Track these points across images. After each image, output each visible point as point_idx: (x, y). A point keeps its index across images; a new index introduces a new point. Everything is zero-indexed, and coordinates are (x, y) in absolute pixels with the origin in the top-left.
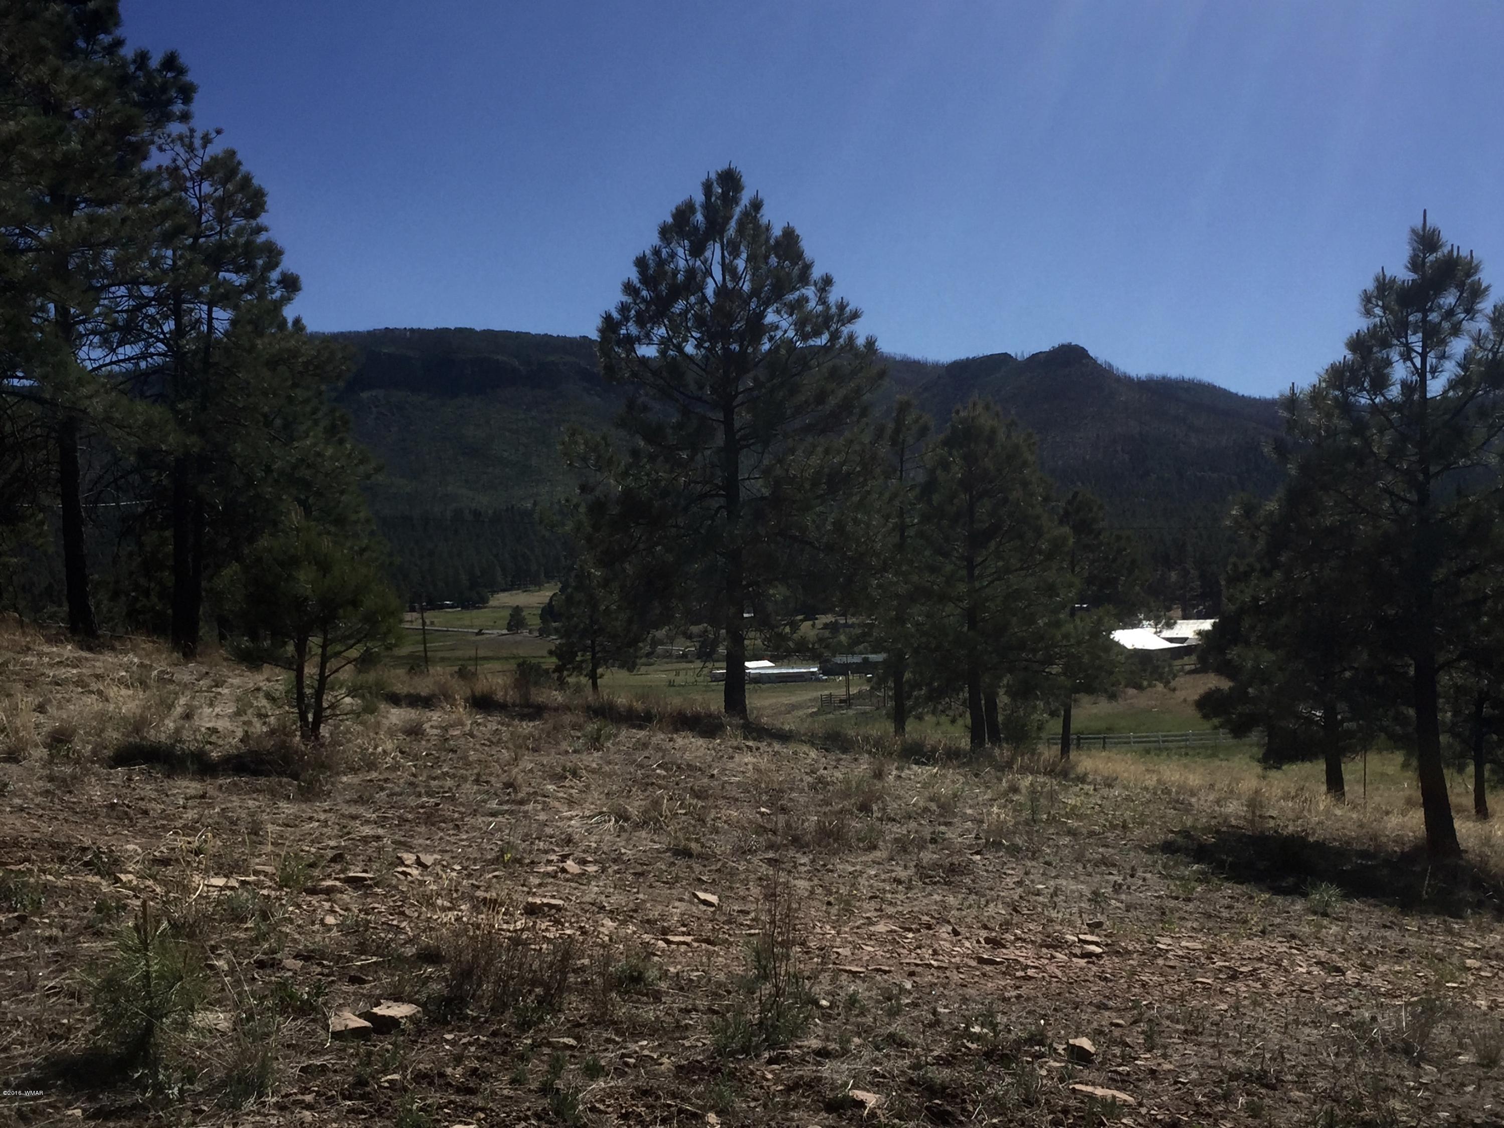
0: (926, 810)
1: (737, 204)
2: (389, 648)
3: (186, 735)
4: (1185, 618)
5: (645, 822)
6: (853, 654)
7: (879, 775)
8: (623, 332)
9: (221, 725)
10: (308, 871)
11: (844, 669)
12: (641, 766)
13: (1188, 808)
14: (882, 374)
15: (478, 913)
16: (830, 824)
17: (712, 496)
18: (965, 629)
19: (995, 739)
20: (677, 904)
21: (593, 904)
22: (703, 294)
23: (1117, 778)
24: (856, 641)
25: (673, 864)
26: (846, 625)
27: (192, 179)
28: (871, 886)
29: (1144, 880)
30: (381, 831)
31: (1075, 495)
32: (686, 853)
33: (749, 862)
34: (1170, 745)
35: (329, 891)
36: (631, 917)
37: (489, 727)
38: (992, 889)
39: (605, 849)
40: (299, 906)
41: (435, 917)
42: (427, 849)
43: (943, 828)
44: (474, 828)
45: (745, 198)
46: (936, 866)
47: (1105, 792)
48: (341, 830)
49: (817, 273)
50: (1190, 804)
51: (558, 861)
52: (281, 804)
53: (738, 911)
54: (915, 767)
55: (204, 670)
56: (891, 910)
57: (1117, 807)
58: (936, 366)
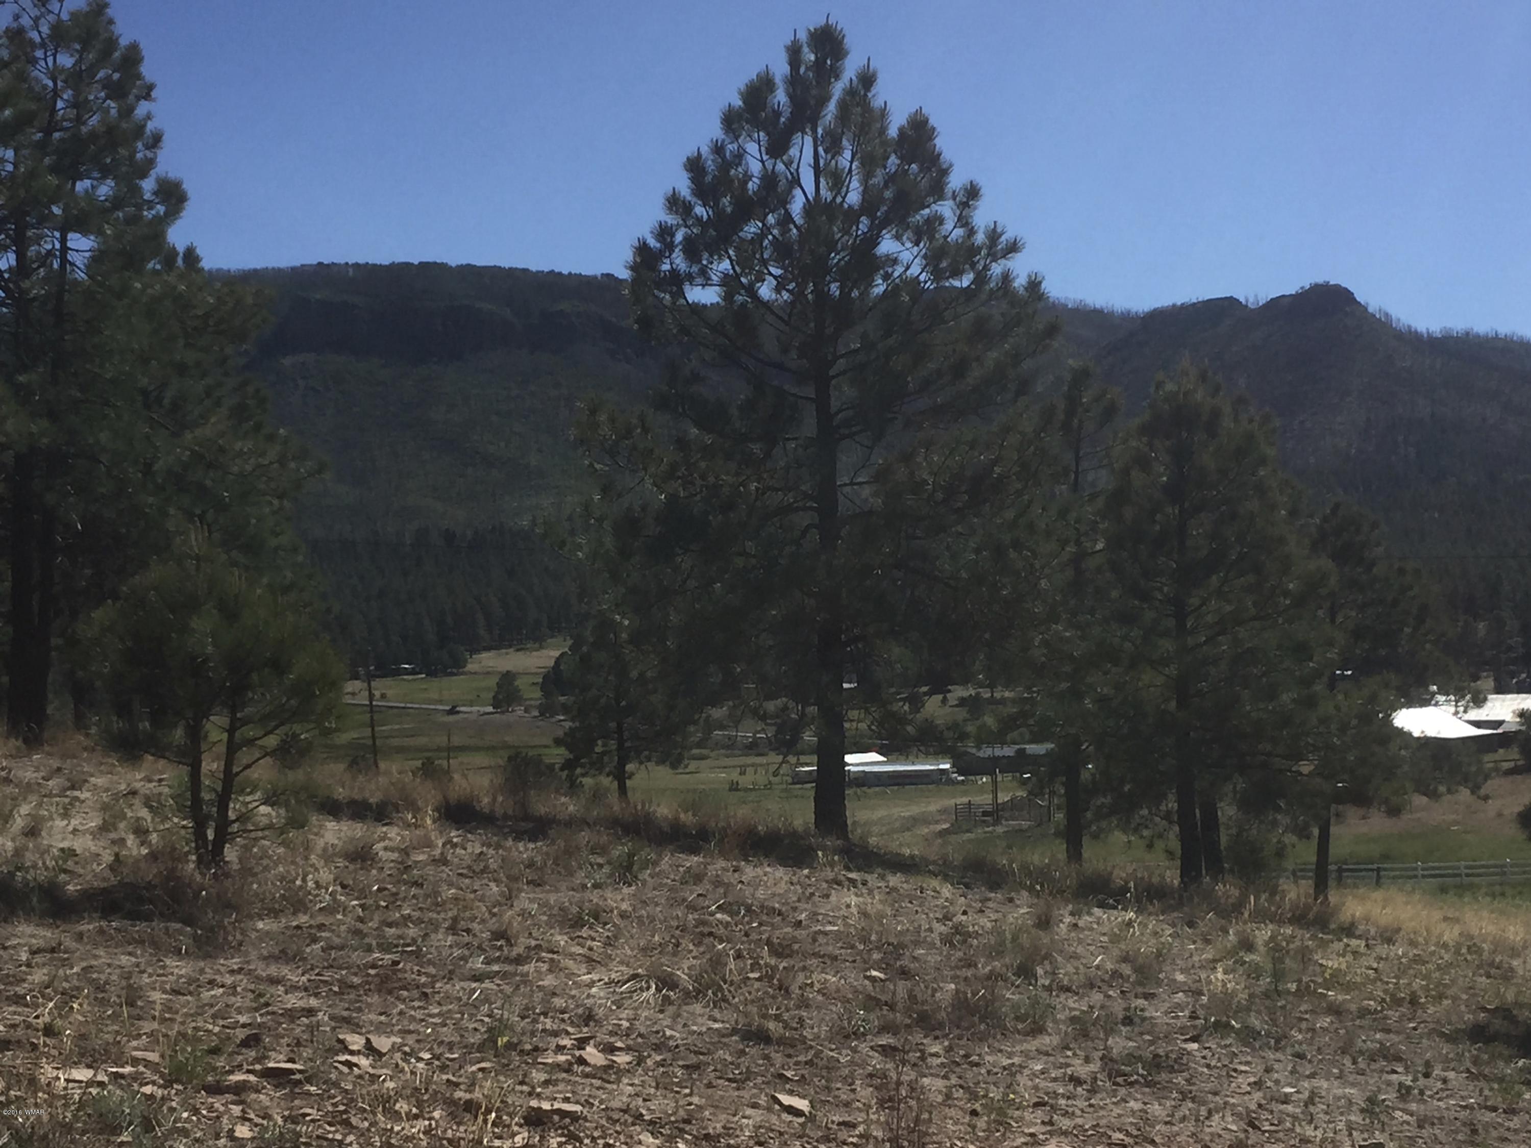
0: (1116, 974)
1: (837, 77)
2: (327, 732)
3: (30, 858)
4: (1501, 690)
5: (699, 992)
6: (1003, 743)
7: (1044, 922)
8: (666, 267)
9: (78, 844)
10: (208, 1059)
11: (990, 766)
12: (692, 908)
13: (1508, 975)
14: (1052, 330)
15: (459, 1124)
16: (974, 994)
17: (797, 509)
18: (1173, 704)
19: (1217, 872)
20: (749, 1111)
21: (625, 1111)
22: (787, 212)
23: (1398, 930)
24: (1008, 725)
25: (742, 1053)
26: (992, 701)
27: (43, 45)
28: (1036, 1088)
29: (1445, 1081)
30: (313, 1002)
31: (1336, 507)
32: (762, 1037)
33: (855, 1050)
34: (1476, 880)
35: (240, 1089)
36: (682, 1131)
37: (469, 850)
38: (1216, 1094)
39: (643, 1030)
40: (196, 1111)
41: (397, 1128)
42: (381, 1029)
43: (1141, 1002)
44: (448, 998)
45: (850, 69)
46: (1132, 1058)
47: (1382, 950)
48: (255, 1000)
49: (956, 181)
50: (1511, 969)
51: (573, 1047)
52: (168, 962)
53: (839, 1124)
54: (1097, 911)
55: (55, 763)
56: (1065, 1123)
57: (1402, 971)
58: (1127, 317)
